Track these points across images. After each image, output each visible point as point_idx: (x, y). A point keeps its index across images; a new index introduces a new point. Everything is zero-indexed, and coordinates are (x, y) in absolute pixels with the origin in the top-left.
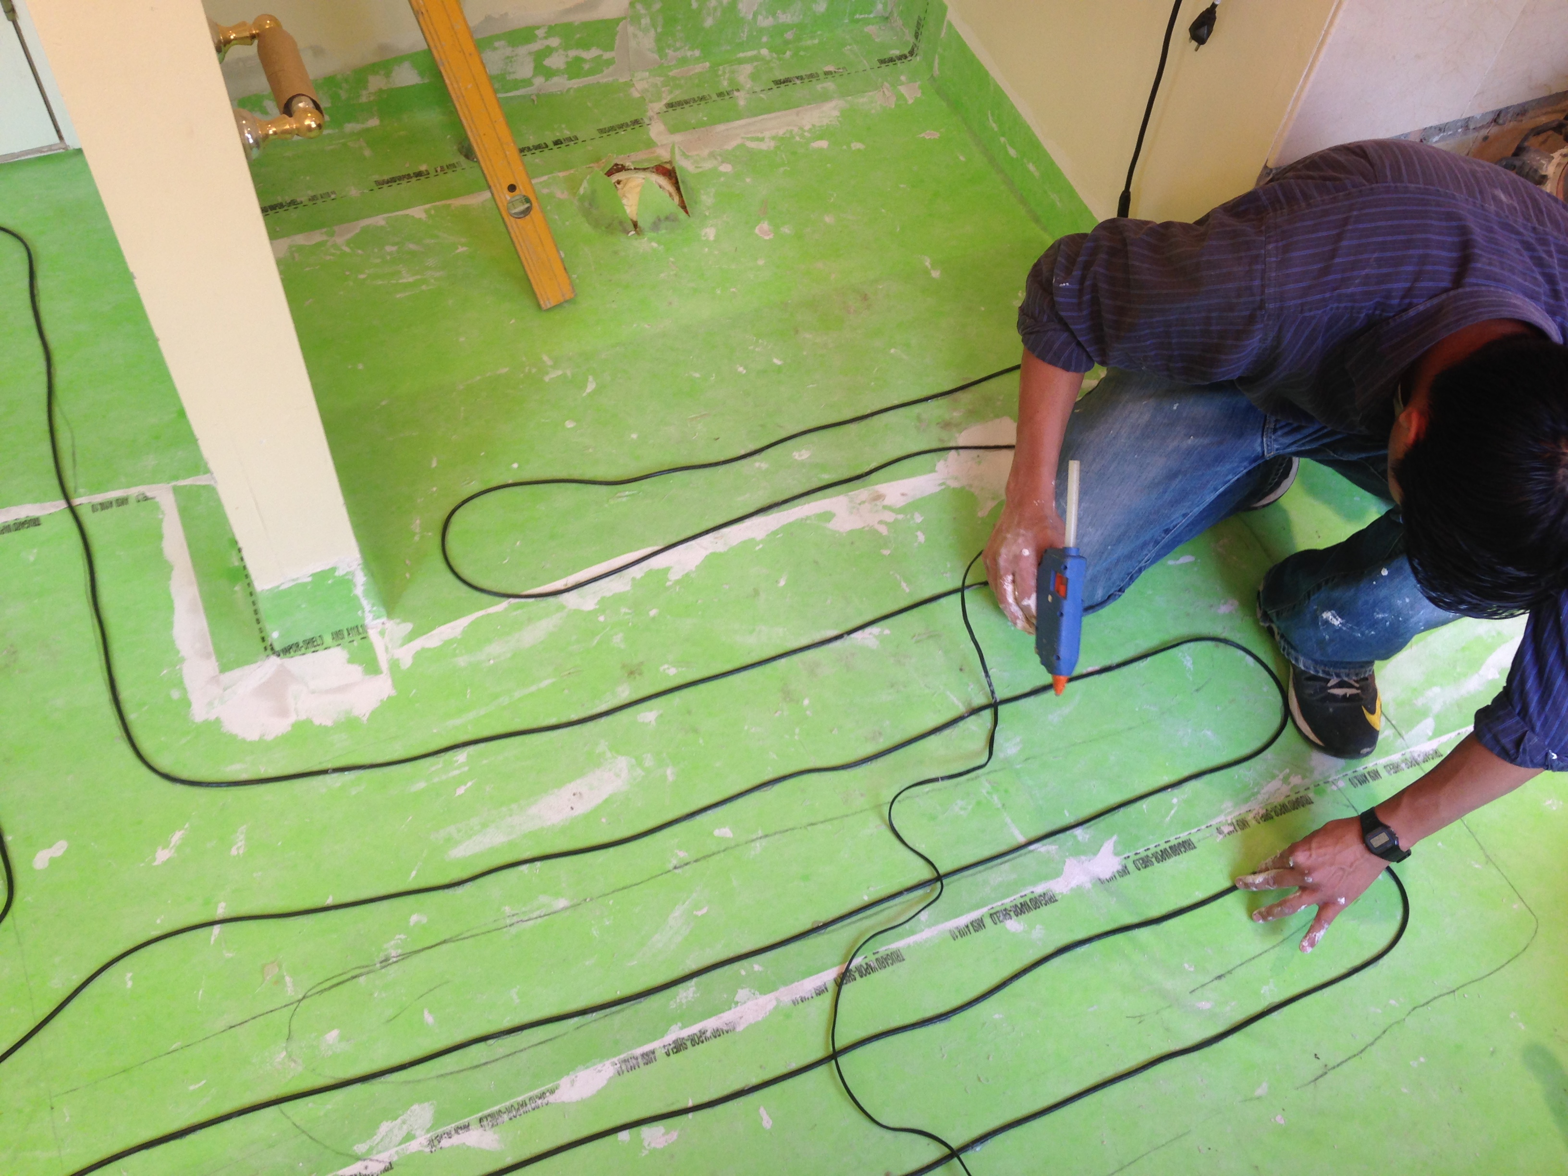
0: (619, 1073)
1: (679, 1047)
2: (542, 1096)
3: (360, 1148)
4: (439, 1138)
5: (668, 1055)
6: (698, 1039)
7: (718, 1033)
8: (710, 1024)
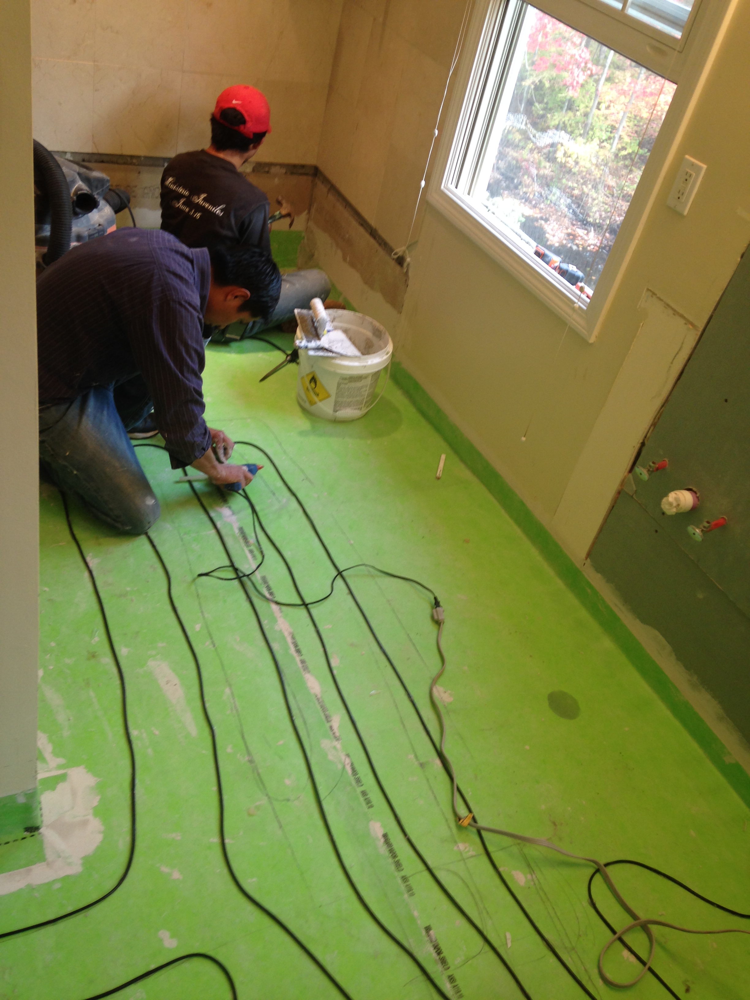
0: (309, 672)
1: (298, 651)
2: (318, 699)
3: (340, 766)
4: (335, 737)
5: (302, 655)
6: (296, 645)
7: (293, 638)
8: (289, 640)
